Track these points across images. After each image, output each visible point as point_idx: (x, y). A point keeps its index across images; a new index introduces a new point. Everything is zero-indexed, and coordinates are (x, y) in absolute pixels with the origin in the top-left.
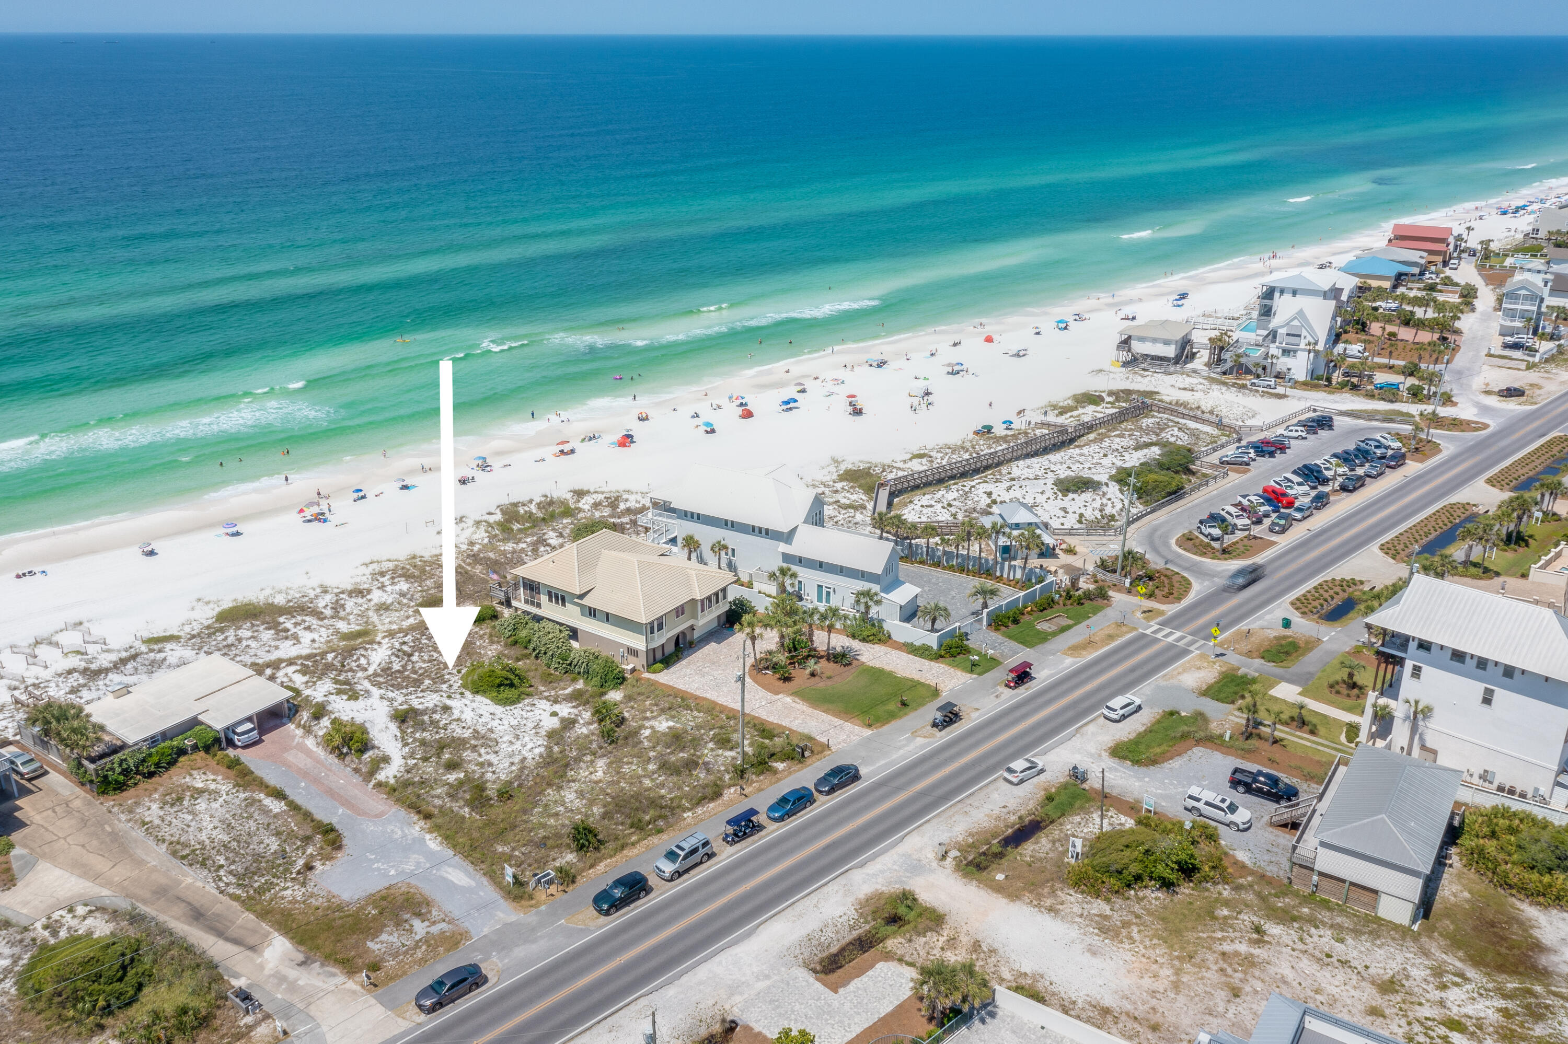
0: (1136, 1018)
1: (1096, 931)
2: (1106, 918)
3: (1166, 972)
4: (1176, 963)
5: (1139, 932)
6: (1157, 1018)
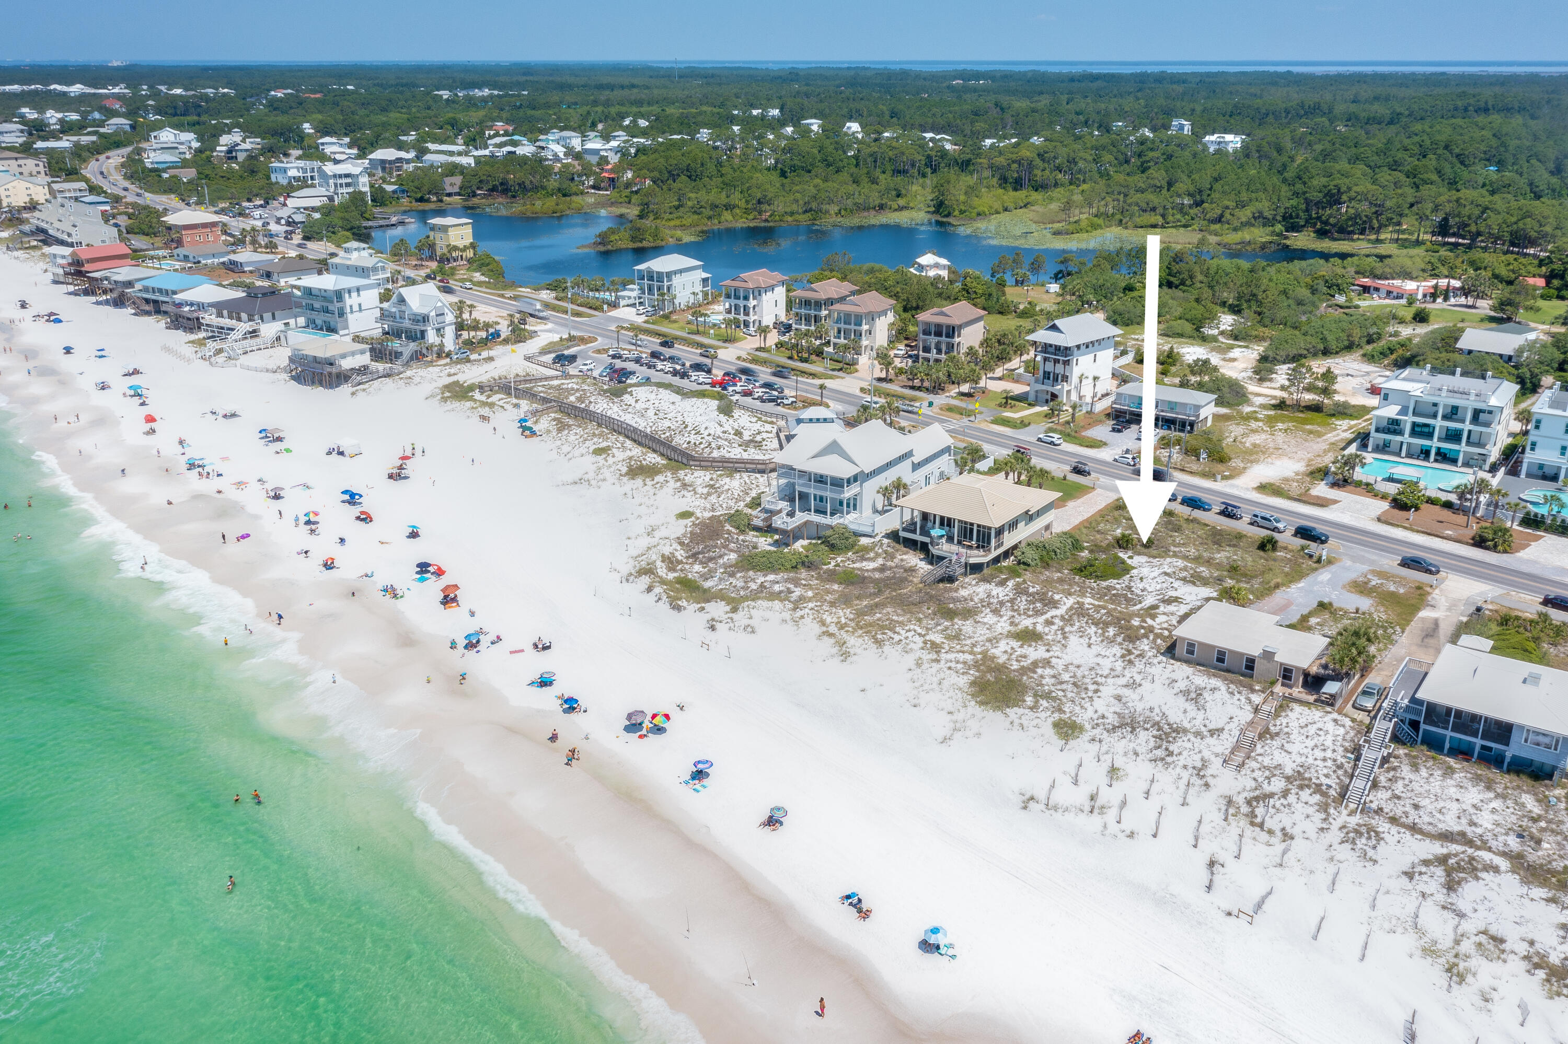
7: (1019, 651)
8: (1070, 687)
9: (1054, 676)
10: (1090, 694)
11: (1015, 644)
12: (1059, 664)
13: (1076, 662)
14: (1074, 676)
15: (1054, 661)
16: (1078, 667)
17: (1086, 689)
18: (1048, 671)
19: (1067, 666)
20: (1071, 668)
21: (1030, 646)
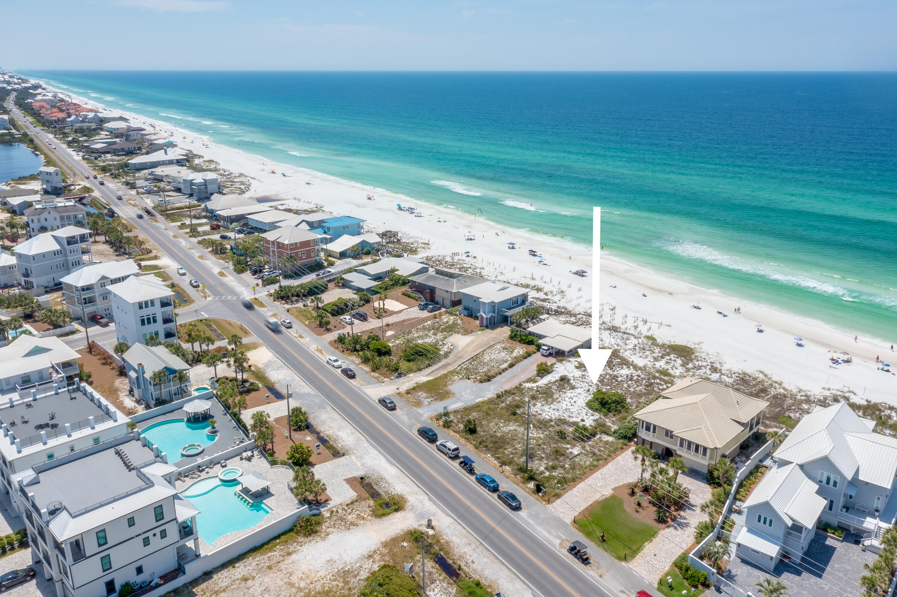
0: (279, 562)
1: (347, 569)
2: (355, 576)
3: (302, 584)
4: (307, 591)
5: (338, 586)
6: (275, 569)
7: (669, 367)
8: (647, 349)
9: (654, 352)
10: (639, 345)
11: (671, 371)
12: (650, 358)
13: (641, 359)
14: (643, 353)
15: (652, 360)
16: (641, 357)
17: (639, 348)
18: (656, 355)
19: (646, 357)
20: (644, 356)
21: (663, 368)
